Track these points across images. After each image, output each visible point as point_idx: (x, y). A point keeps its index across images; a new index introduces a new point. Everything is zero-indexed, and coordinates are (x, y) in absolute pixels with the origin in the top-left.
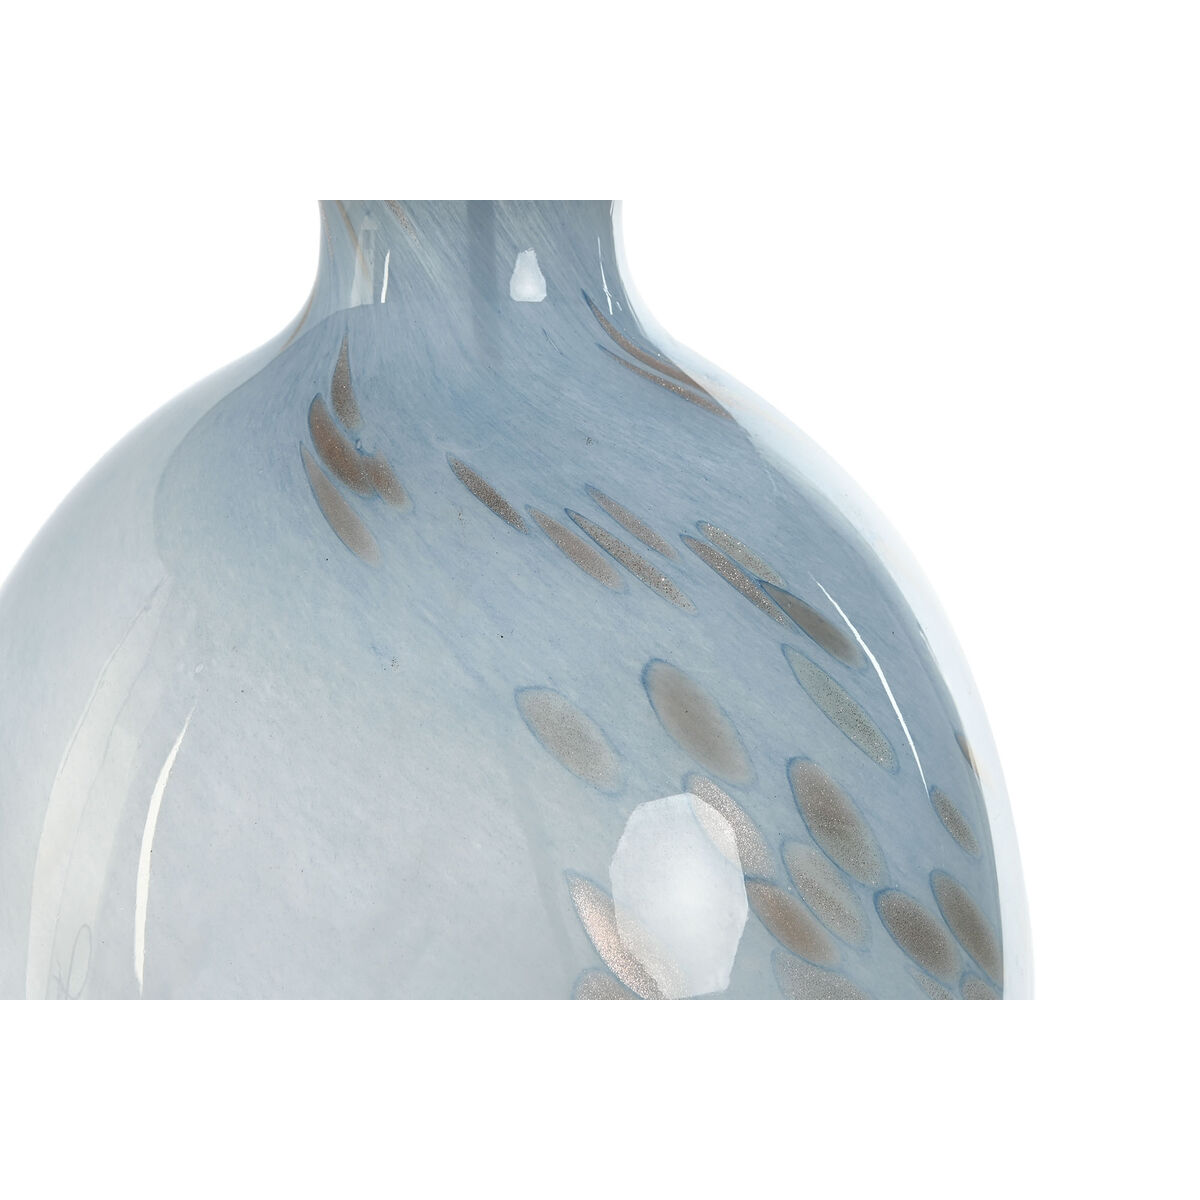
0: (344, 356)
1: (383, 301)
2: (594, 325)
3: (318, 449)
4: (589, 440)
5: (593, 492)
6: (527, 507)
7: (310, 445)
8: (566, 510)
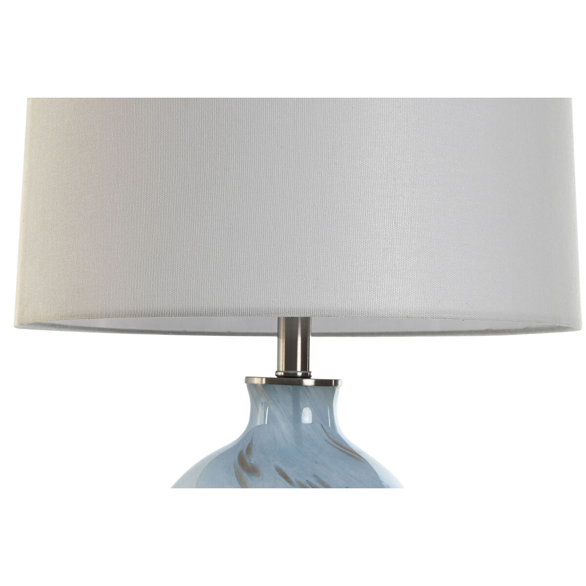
0: (251, 441)
1: (266, 423)
2: (324, 434)
3: (239, 463)
4: (316, 463)
5: (315, 476)
6: (295, 479)
7: (237, 461)
8: (307, 481)
